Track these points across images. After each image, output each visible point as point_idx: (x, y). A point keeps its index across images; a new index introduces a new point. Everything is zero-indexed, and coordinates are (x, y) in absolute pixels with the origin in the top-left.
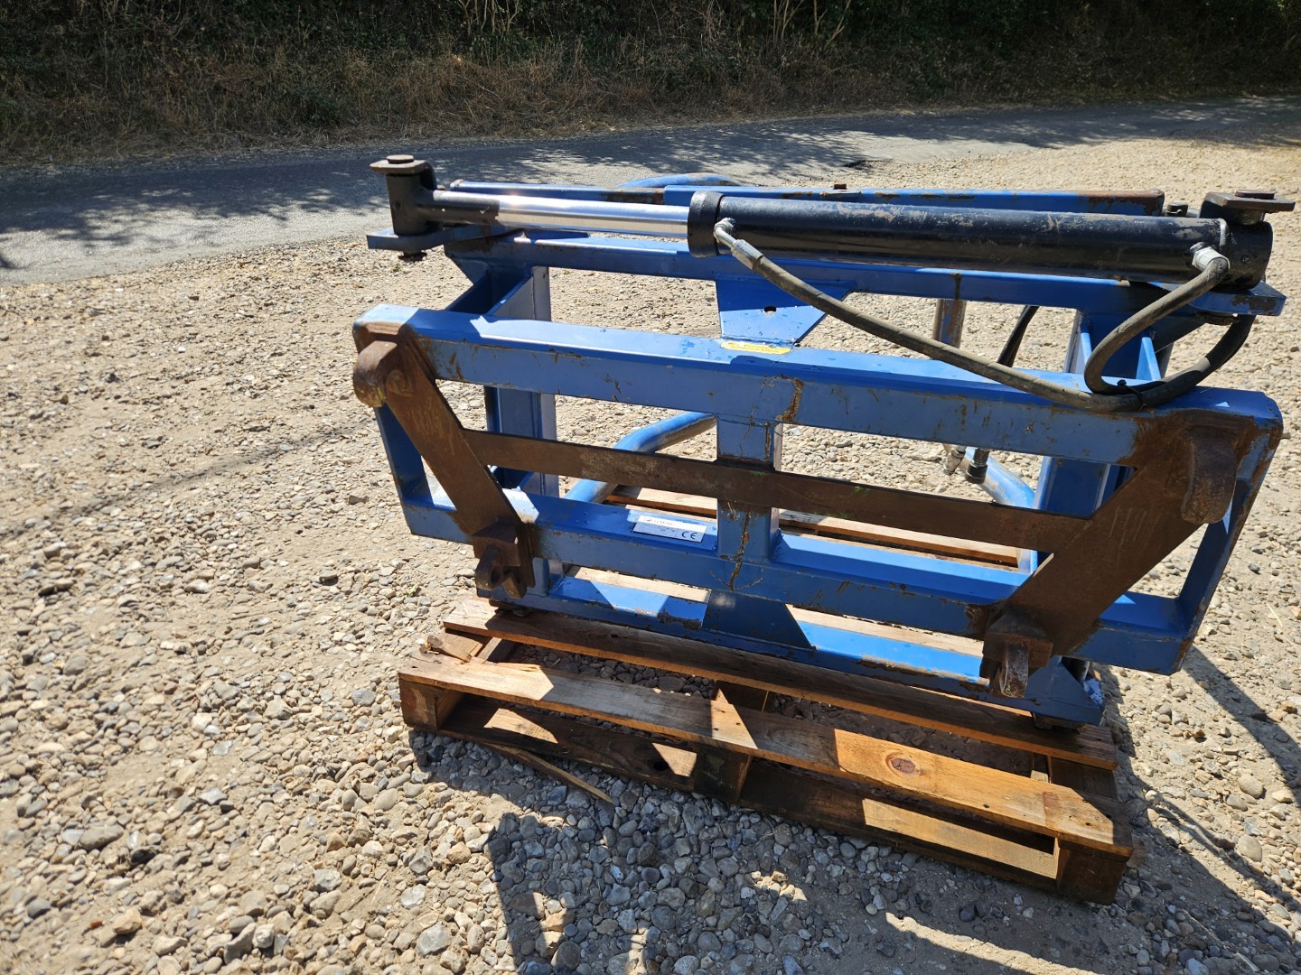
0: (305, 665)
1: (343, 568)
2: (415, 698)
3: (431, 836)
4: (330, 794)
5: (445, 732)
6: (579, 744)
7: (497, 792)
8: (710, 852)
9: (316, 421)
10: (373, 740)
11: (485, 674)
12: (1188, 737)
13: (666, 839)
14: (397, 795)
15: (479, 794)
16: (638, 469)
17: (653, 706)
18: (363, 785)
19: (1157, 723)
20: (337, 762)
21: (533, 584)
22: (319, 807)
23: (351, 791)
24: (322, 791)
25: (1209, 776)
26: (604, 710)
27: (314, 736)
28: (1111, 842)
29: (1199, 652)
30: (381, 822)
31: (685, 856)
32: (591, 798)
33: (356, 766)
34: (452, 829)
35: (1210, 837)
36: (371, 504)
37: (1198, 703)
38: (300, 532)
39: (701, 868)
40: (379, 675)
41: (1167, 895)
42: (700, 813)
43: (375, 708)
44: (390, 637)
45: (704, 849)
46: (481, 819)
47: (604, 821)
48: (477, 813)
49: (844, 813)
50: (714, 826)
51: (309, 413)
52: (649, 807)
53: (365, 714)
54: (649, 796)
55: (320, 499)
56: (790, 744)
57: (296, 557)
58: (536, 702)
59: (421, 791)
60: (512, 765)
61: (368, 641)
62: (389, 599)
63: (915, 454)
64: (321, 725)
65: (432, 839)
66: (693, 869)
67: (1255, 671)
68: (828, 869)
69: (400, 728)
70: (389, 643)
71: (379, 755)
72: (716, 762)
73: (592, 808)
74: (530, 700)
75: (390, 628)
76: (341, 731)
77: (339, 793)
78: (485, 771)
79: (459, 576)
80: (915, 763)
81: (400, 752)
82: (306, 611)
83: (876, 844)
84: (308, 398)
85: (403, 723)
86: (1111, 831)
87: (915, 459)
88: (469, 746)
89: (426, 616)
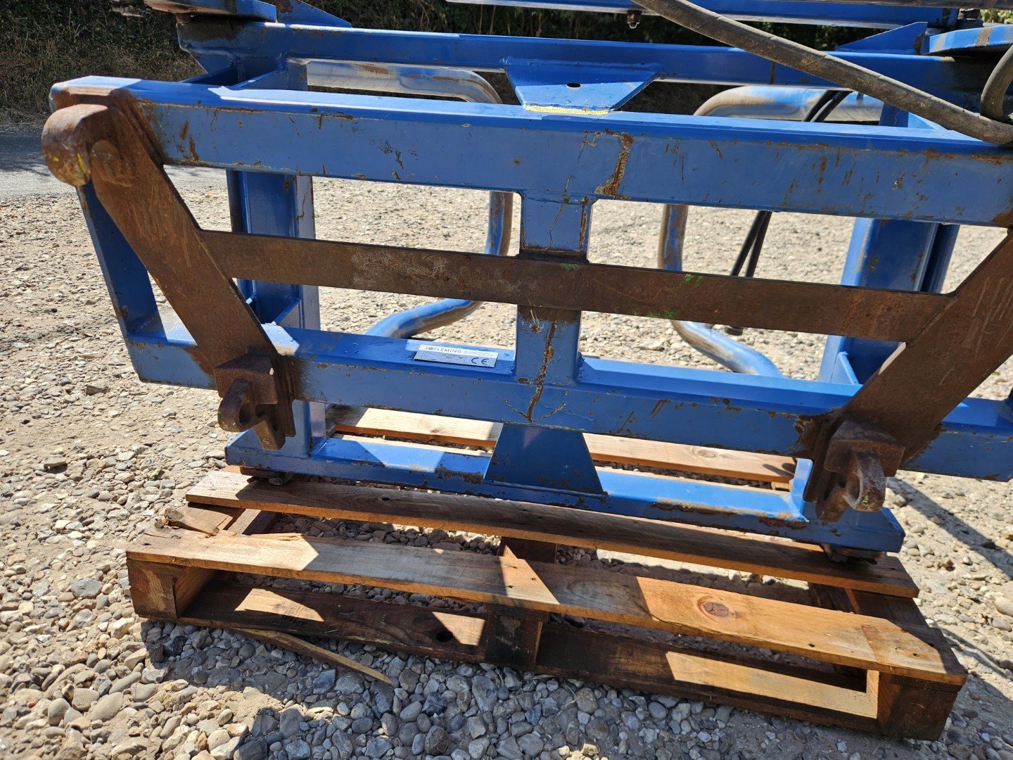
0: (16, 557)
1: (74, 455)
2: (147, 581)
3: (164, 747)
4: (31, 706)
5: (186, 619)
6: (349, 620)
7: (251, 685)
8: (507, 729)
9: (57, 322)
10: (96, 637)
11: (235, 546)
12: (939, 567)
13: (457, 718)
14: (123, 699)
15: (229, 689)
16: (424, 271)
17: (437, 567)
18: (78, 691)
19: (909, 556)
20: (47, 666)
21: (293, 433)
22: (16, 724)
23: (60, 701)
24: (21, 703)
25: (970, 601)
26: (380, 575)
27: (19, 638)
28: (944, 672)
29: (921, 493)
30: (99, 736)
31: (480, 737)
32: (365, 681)
33: (71, 669)
34: (193, 736)
35: (992, 659)
36: (112, 393)
37: (936, 537)
38: (26, 422)
39: (500, 750)
40: (107, 562)
41: (976, 723)
42: (492, 686)
43: (101, 599)
44: (125, 522)
45: (501, 727)
46: (230, 719)
47: (382, 706)
48: (225, 712)
49: (650, 670)
50: (508, 699)
51: (50, 316)
52: (433, 685)
53: (87, 607)
54: (432, 672)
55: (54, 391)
56: (594, 596)
57: (19, 447)
58: (298, 573)
59: (153, 693)
60: (269, 651)
61: (97, 527)
62: (127, 483)
63: (642, 345)
64: (29, 624)
65: (167, 750)
66: (492, 751)
67: (971, 507)
68: (641, 734)
69: (131, 620)
70: (123, 528)
71: (102, 652)
72: (511, 625)
73: (367, 692)
74: (290, 571)
75: (125, 512)
76: (55, 628)
77: (45, 703)
78: (236, 661)
79: (208, 458)
80: (727, 606)
81: (128, 648)
82: (24, 500)
83: (686, 700)
84: (50, 303)
85: (134, 614)
86: (939, 659)
87: (642, 348)
88: (216, 634)
89: (169, 498)
